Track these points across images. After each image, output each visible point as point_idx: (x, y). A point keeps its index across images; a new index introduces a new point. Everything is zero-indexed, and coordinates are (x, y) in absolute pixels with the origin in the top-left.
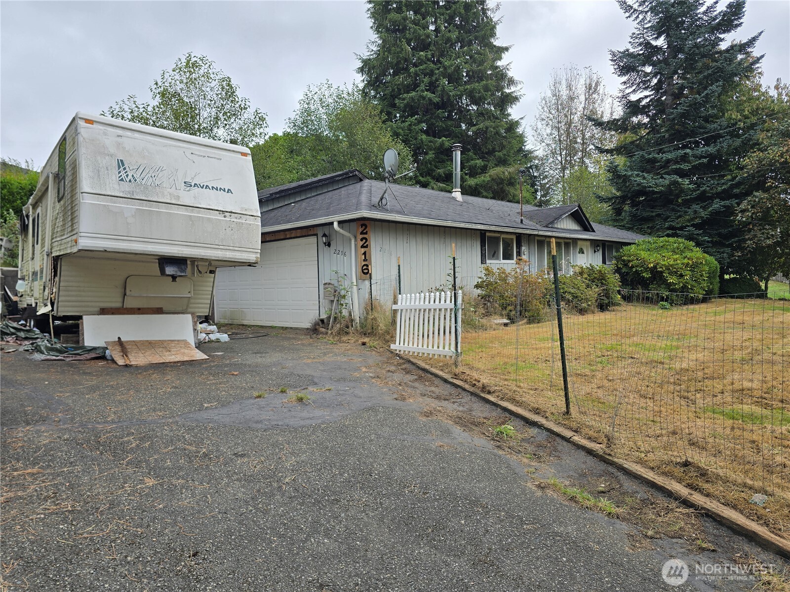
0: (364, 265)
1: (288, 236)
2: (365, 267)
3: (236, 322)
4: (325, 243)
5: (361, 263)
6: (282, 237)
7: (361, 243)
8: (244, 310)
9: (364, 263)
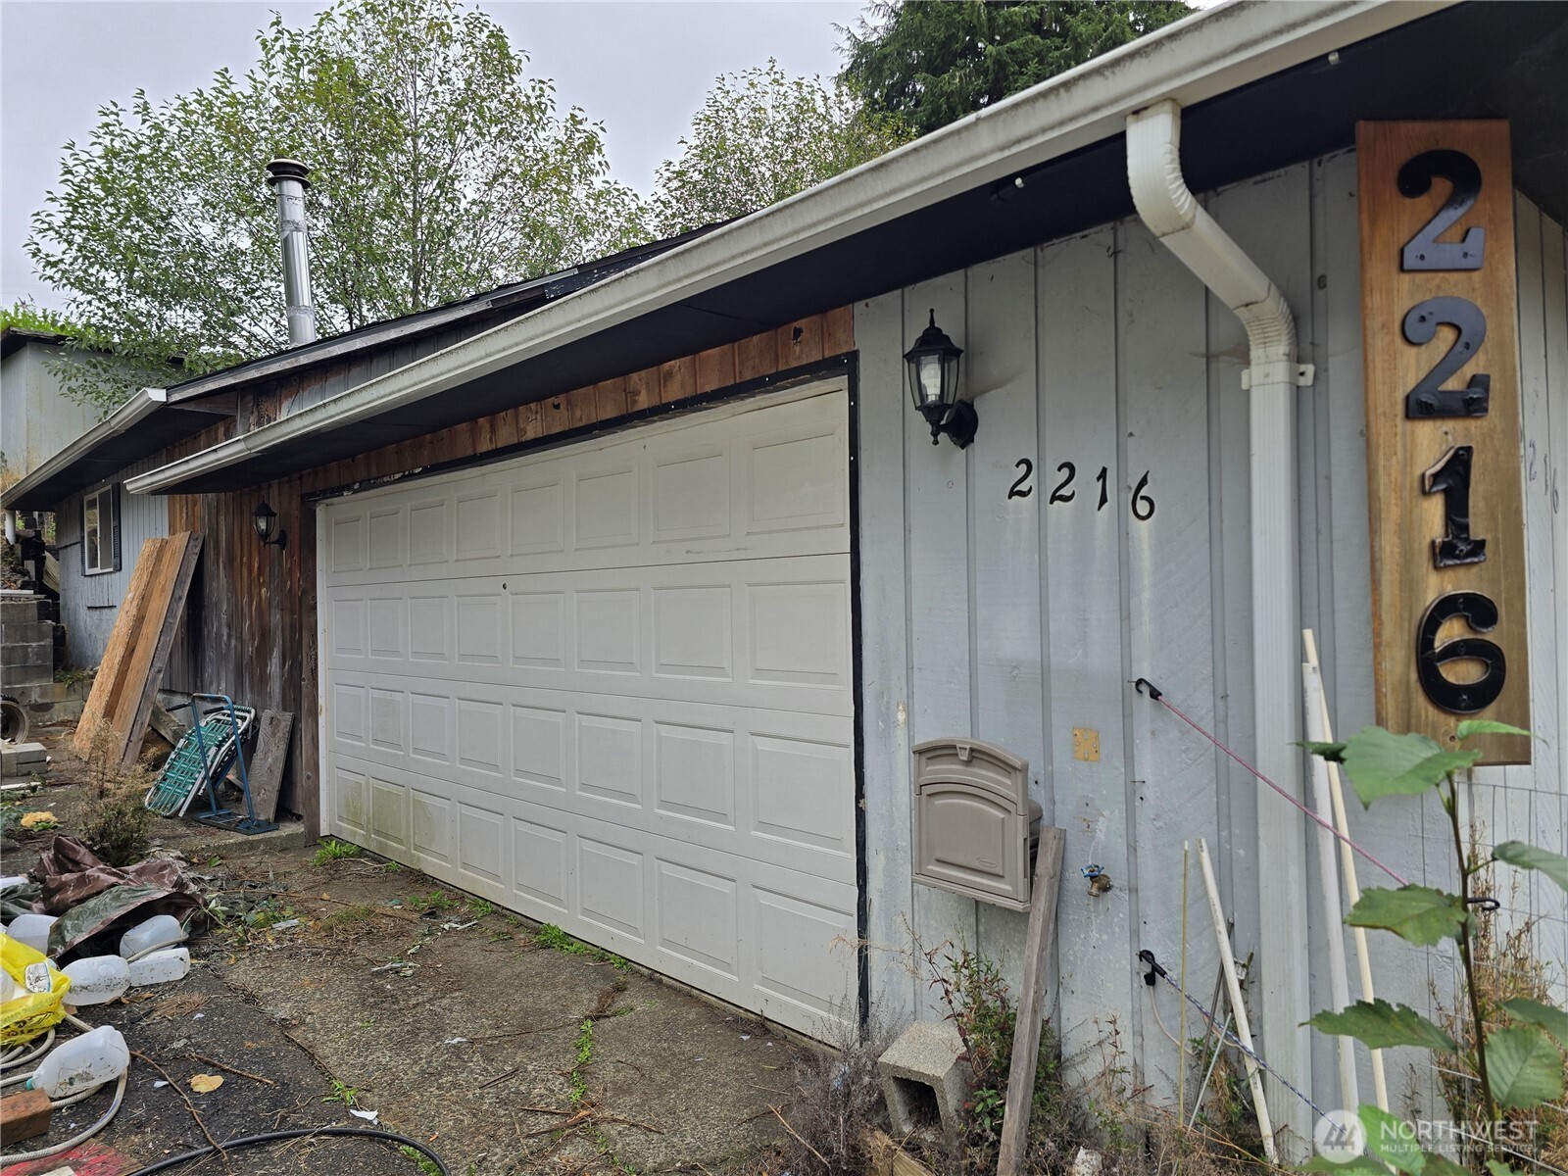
0: (1447, 607)
1: (643, 402)
2: (1451, 631)
3: (396, 851)
4: (932, 412)
5: (1409, 586)
6: (609, 412)
7: (1411, 367)
8: (426, 798)
9: (1436, 586)
